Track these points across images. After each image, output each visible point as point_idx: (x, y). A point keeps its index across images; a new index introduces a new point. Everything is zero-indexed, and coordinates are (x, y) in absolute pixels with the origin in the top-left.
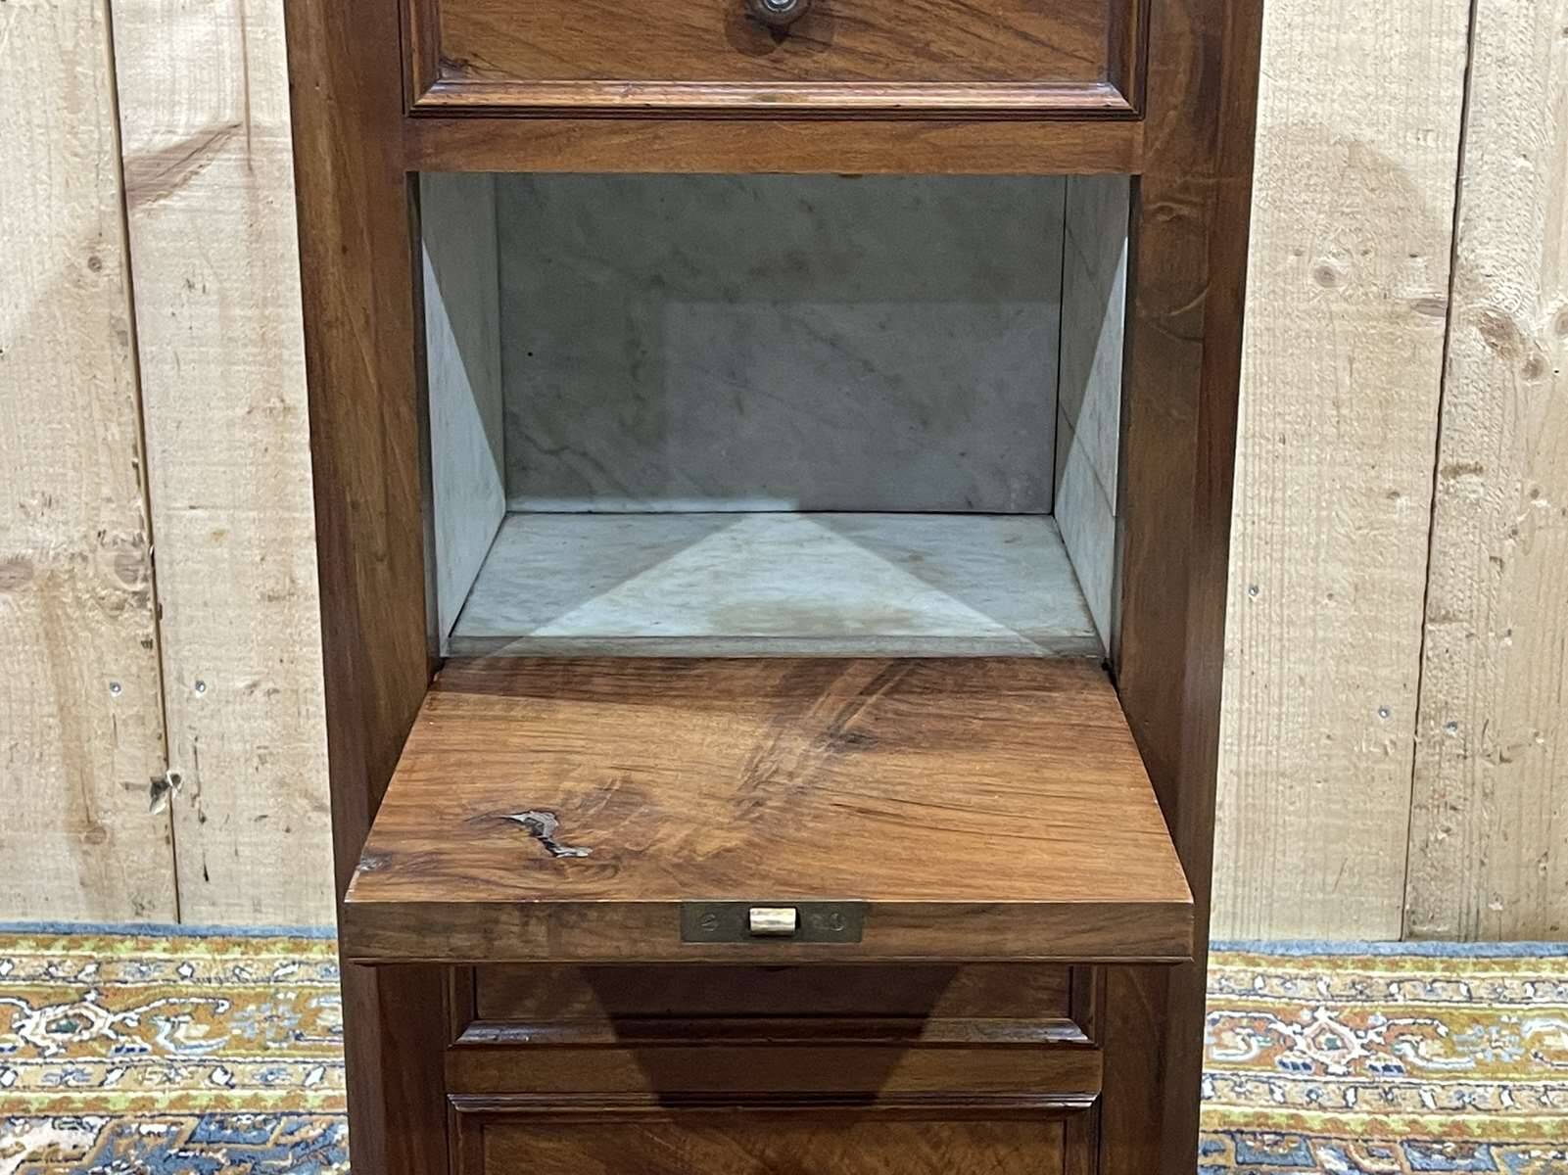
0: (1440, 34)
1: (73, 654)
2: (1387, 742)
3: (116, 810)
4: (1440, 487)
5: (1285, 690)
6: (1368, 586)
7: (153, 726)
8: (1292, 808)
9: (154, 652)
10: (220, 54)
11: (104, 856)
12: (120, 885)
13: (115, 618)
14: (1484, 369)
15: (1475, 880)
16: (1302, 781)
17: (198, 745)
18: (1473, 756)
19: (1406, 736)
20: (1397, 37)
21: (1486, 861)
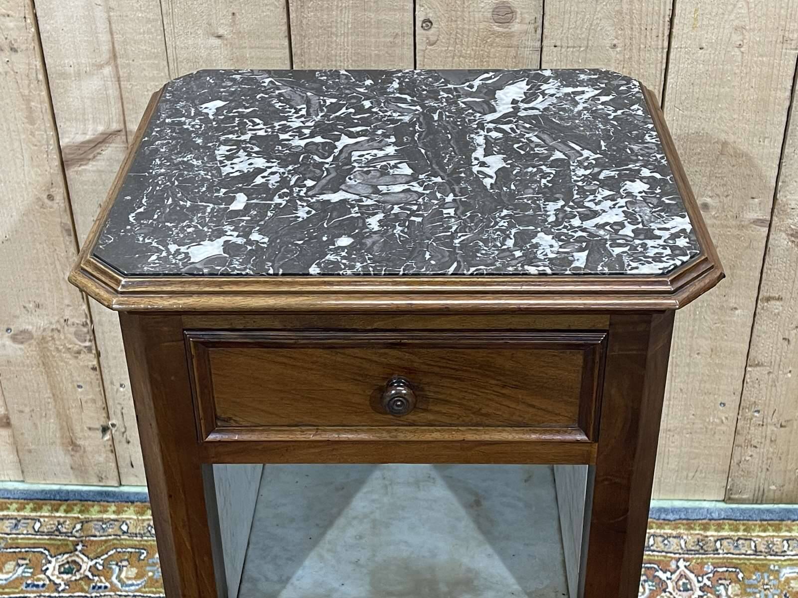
0: (776, 89)
1: (57, 372)
2: (724, 418)
3: (85, 438)
4: (759, 306)
5: (672, 394)
6: (719, 349)
7: (100, 404)
8: (673, 445)
9: (98, 372)
10: (108, 96)
11: (82, 457)
12: (90, 468)
13: (76, 358)
14: (787, 253)
15: (763, 477)
16: (679, 433)
17: (123, 411)
18: (767, 425)
19: (733, 415)
20: (752, 90)
21: (770, 469)
